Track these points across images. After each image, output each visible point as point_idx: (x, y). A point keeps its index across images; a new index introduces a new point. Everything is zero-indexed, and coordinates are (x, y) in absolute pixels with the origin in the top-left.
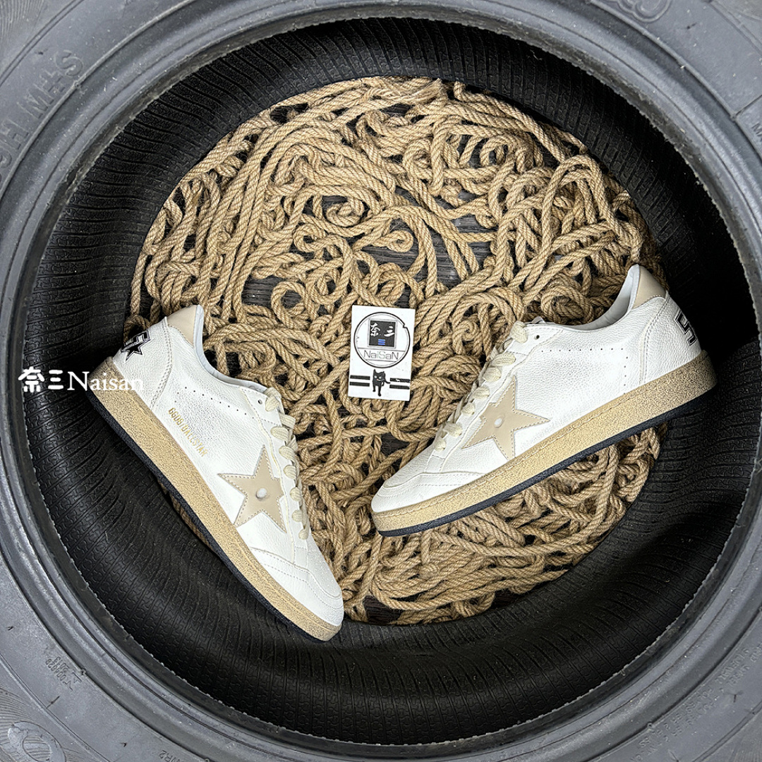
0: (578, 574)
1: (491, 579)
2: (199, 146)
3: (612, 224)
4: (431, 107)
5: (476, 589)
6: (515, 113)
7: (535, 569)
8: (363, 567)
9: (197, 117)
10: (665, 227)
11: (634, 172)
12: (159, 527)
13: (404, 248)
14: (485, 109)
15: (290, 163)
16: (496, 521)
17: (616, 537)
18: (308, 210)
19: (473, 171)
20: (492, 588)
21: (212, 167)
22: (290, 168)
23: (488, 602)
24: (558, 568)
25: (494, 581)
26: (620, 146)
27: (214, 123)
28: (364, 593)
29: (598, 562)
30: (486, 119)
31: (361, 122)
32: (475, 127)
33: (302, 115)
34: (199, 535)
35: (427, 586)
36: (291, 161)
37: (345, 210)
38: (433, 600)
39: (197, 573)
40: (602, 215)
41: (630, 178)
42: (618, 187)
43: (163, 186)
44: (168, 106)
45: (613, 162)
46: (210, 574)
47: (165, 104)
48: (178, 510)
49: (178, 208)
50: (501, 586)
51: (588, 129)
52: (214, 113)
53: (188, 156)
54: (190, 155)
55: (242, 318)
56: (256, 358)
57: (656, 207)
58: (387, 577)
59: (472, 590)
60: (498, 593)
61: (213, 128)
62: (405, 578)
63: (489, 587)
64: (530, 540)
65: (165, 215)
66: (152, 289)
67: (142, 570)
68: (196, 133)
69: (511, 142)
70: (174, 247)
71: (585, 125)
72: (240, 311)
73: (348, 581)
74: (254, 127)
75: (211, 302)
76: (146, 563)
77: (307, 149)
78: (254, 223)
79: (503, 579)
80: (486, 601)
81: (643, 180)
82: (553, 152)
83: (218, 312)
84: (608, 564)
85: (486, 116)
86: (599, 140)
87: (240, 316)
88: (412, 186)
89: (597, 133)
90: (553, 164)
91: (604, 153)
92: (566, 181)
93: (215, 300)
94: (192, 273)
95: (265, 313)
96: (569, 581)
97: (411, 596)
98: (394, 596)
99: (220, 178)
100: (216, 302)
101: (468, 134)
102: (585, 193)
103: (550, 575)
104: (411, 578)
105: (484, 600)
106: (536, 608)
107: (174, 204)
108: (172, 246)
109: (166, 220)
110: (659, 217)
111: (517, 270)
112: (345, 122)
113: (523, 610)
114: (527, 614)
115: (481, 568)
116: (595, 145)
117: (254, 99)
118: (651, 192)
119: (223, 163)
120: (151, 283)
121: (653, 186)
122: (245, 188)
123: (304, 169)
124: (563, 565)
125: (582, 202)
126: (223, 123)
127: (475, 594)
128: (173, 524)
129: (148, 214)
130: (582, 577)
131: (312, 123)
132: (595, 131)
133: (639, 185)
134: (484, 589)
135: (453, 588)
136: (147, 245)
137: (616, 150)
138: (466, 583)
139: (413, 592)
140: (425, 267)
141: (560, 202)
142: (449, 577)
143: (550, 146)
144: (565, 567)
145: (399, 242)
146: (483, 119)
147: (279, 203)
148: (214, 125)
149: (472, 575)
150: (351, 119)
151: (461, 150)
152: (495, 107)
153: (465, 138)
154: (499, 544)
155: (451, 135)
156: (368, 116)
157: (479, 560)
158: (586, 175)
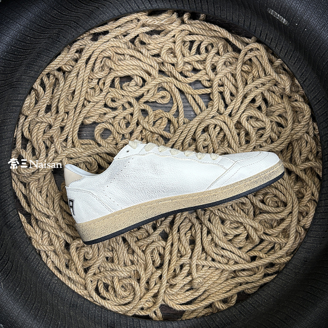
0: (286, 274)
1: (234, 285)
2: (52, 51)
3: (274, 75)
4: (173, 25)
5: (226, 293)
6: (216, 28)
7: (259, 276)
8: (158, 285)
9: (50, 38)
10: (303, 73)
11: (282, 47)
12: (33, 272)
13: (166, 101)
14: (200, 26)
15: (101, 62)
16: (234, 249)
17: (303, 248)
18: (112, 85)
19: (198, 56)
20: (235, 291)
21: (59, 66)
22: (101, 65)
23: (234, 301)
24: (272, 274)
25: (235, 287)
26: (273, 35)
27: (59, 39)
28: (160, 302)
29: (296, 265)
30: (202, 31)
31: (137, 40)
32: (196, 36)
33: (106, 36)
34: (58, 276)
35: (197, 294)
36: (102, 61)
37: (133, 83)
38: (202, 302)
39: (58, 301)
40: (268, 72)
41: (281, 50)
42: (274, 58)
43: (32, 73)
44: (35, 38)
45: (271, 42)
46: (66, 299)
47: (33, 38)
48: (45, 262)
49: (42, 89)
50: (240, 289)
51: (256, 27)
52: (59, 35)
53: (46, 57)
54: (47, 56)
55: (78, 145)
56: (87, 168)
57: (296, 63)
58: (173, 290)
59: (224, 293)
60: (239, 294)
61: (59, 42)
62: (183, 291)
63: (234, 291)
64: (253, 259)
65: (35, 94)
66: (26, 134)
67: (25, 305)
68: (50, 45)
69: (214, 40)
70: (39, 110)
71: (254, 25)
72: (77, 142)
73: (149, 294)
74: (81, 44)
75: (61, 138)
76: (27, 301)
77: (110, 52)
78: (83, 93)
79: (241, 284)
80: (232, 300)
81: (287, 50)
82: (238, 45)
83: (65, 145)
84: (302, 266)
85: (202, 30)
86: (262, 33)
87: (77, 144)
88: (167, 68)
89: (261, 29)
90: (238, 51)
91: (266, 38)
92: (247, 58)
93: (63, 138)
94: (49, 122)
95: (92, 143)
96: (281, 279)
97: (188, 302)
98: (177, 303)
99: (64, 72)
100: (64, 139)
101: (193, 39)
102: (257, 63)
103: (268, 279)
104: (187, 291)
105: (231, 300)
106: (264, 298)
107: (39, 86)
108: (39, 109)
109: (36, 98)
110: (299, 68)
111: (226, 106)
112: (129, 39)
113: (257, 301)
114: (259, 303)
115: (227, 279)
116: (261, 35)
117: (81, 26)
118: (293, 56)
119: (66, 64)
120: (26, 130)
121: (293, 53)
122: (77, 76)
123: (109, 63)
124: (274, 272)
125: (256, 67)
126: (64, 39)
127: (226, 295)
128: (42, 270)
129: (24, 89)
130: (288, 275)
131: (112, 39)
132: (260, 28)
133: (286, 53)
134: (231, 292)
135: (213, 294)
136: (24, 108)
137: (272, 37)
138: (220, 290)
139: (189, 299)
140: (178, 111)
141: (246, 68)
142: (209, 287)
143: (236, 42)
144: (275, 273)
145: (163, 97)
146: (200, 31)
147: (97, 83)
148: (60, 40)
149: (222, 284)
150: (132, 38)
151: (190, 49)
152: (205, 26)
153: (192, 42)
154: (236, 263)
155: (184, 42)
156: (141, 36)
157: (226, 274)
158: (257, 53)
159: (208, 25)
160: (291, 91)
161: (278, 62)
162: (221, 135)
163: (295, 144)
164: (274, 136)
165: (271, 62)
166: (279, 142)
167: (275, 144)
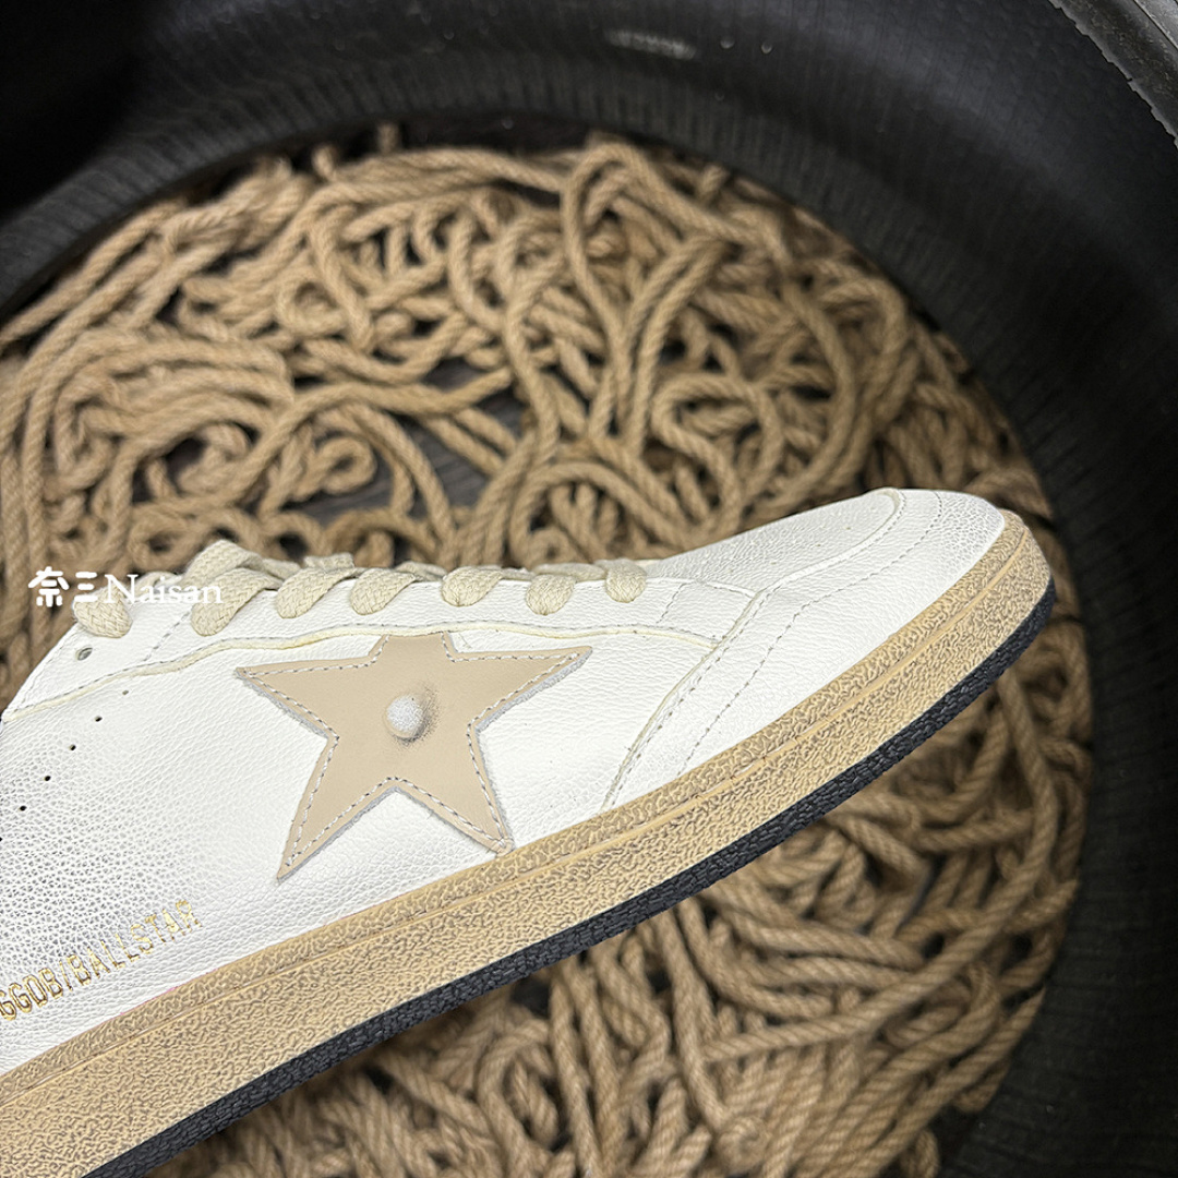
3: (710, 223)
5: (878, 1141)
6: (445, 158)
7: (983, 1013)
13: (359, 475)
15: (76, 428)
16: (835, 941)
18: (140, 492)
19: (415, 271)
20: (915, 1120)
22: (81, 439)
23: (929, 1163)
31: (181, 305)
32: (382, 208)
36: (77, 421)
37: (211, 457)
42: (687, 172)
50: (933, 1100)
59: (871, 1147)
60: (937, 1125)
63: (909, 1120)
64: (934, 946)
69: (453, 199)
78: (40, 560)
79: (929, 1079)
80: (921, 1163)
82: (545, 186)
88: (322, 355)
90: (549, 200)
92: (592, 210)
101: (380, 226)
105: (917, 1167)
111: (586, 402)
112: (150, 315)
115: (864, 1082)
123: (96, 419)
125: (640, 230)
127: (884, 1156)
134: (898, 1130)
135: (827, 1168)
138: (848, 1139)
140: (417, 495)
141: (602, 244)
142: (803, 1145)
143: (533, 177)
145: (343, 464)
147: (82, 509)
149: (850, 1110)
150: (159, 306)
151: (382, 261)
152: (406, 165)
153: (379, 237)
154: (868, 993)
155: (353, 248)
156: (189, 287)
157: (847, 1062)
158: (618, 178)
159: (414, 158)
160: (797, 255)
161: (709, 179)
162: (609, 514)
163: (900, 438)
164: (801, 437)
165: (686, 189)
166: (830, 450)
167: (819, 465)
